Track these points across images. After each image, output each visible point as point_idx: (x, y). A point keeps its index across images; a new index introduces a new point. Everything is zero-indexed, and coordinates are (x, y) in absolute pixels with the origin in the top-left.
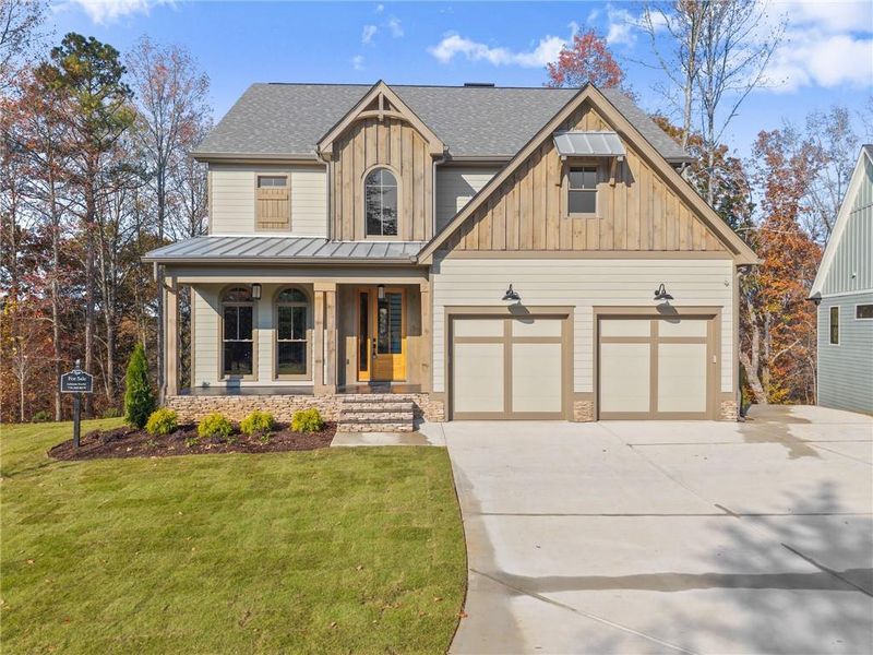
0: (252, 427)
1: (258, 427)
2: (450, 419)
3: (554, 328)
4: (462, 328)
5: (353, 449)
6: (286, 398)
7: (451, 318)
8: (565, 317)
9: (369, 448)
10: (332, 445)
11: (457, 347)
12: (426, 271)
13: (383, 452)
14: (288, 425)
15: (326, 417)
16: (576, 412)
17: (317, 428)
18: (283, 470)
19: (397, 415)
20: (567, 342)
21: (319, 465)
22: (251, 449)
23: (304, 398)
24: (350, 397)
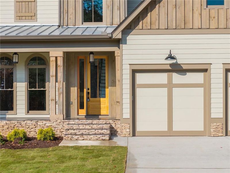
0: (13, 137)
1: (17, 137)
2: (134, 135)
3: (199, 78)
4: (141, 78)
5: (72, 147)
6: (34, 122)
7: (134, 72)
8: (205, 70)
9: (81, 147)
10: (60, 145)
11: (138, 91)
12: (117, 42)
13: (89, 148)
14: (35, 138)
15: (58, 134)
16: (212, 130)
17: (52, 138)
18: (32, 155)
19: (100, 131)
20: (207, 87)
21: (51, 153)
22: (14, 148)
23: (44, 122)
24: (72, 122)
